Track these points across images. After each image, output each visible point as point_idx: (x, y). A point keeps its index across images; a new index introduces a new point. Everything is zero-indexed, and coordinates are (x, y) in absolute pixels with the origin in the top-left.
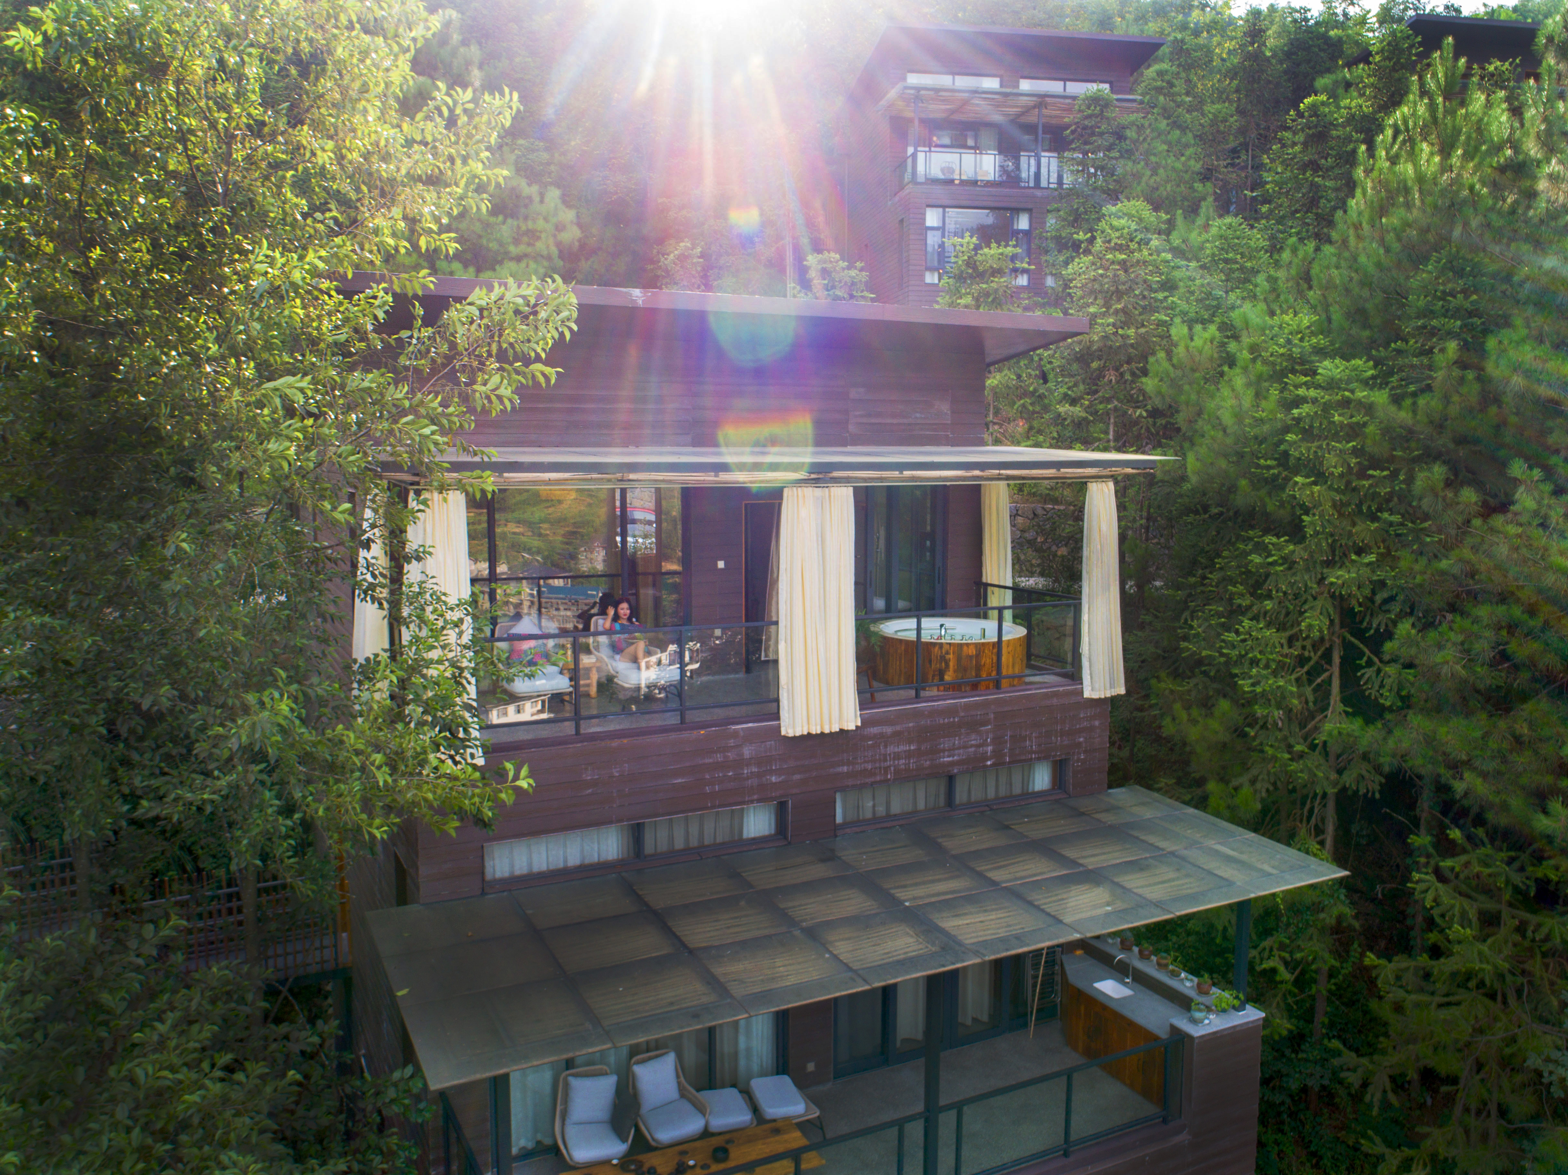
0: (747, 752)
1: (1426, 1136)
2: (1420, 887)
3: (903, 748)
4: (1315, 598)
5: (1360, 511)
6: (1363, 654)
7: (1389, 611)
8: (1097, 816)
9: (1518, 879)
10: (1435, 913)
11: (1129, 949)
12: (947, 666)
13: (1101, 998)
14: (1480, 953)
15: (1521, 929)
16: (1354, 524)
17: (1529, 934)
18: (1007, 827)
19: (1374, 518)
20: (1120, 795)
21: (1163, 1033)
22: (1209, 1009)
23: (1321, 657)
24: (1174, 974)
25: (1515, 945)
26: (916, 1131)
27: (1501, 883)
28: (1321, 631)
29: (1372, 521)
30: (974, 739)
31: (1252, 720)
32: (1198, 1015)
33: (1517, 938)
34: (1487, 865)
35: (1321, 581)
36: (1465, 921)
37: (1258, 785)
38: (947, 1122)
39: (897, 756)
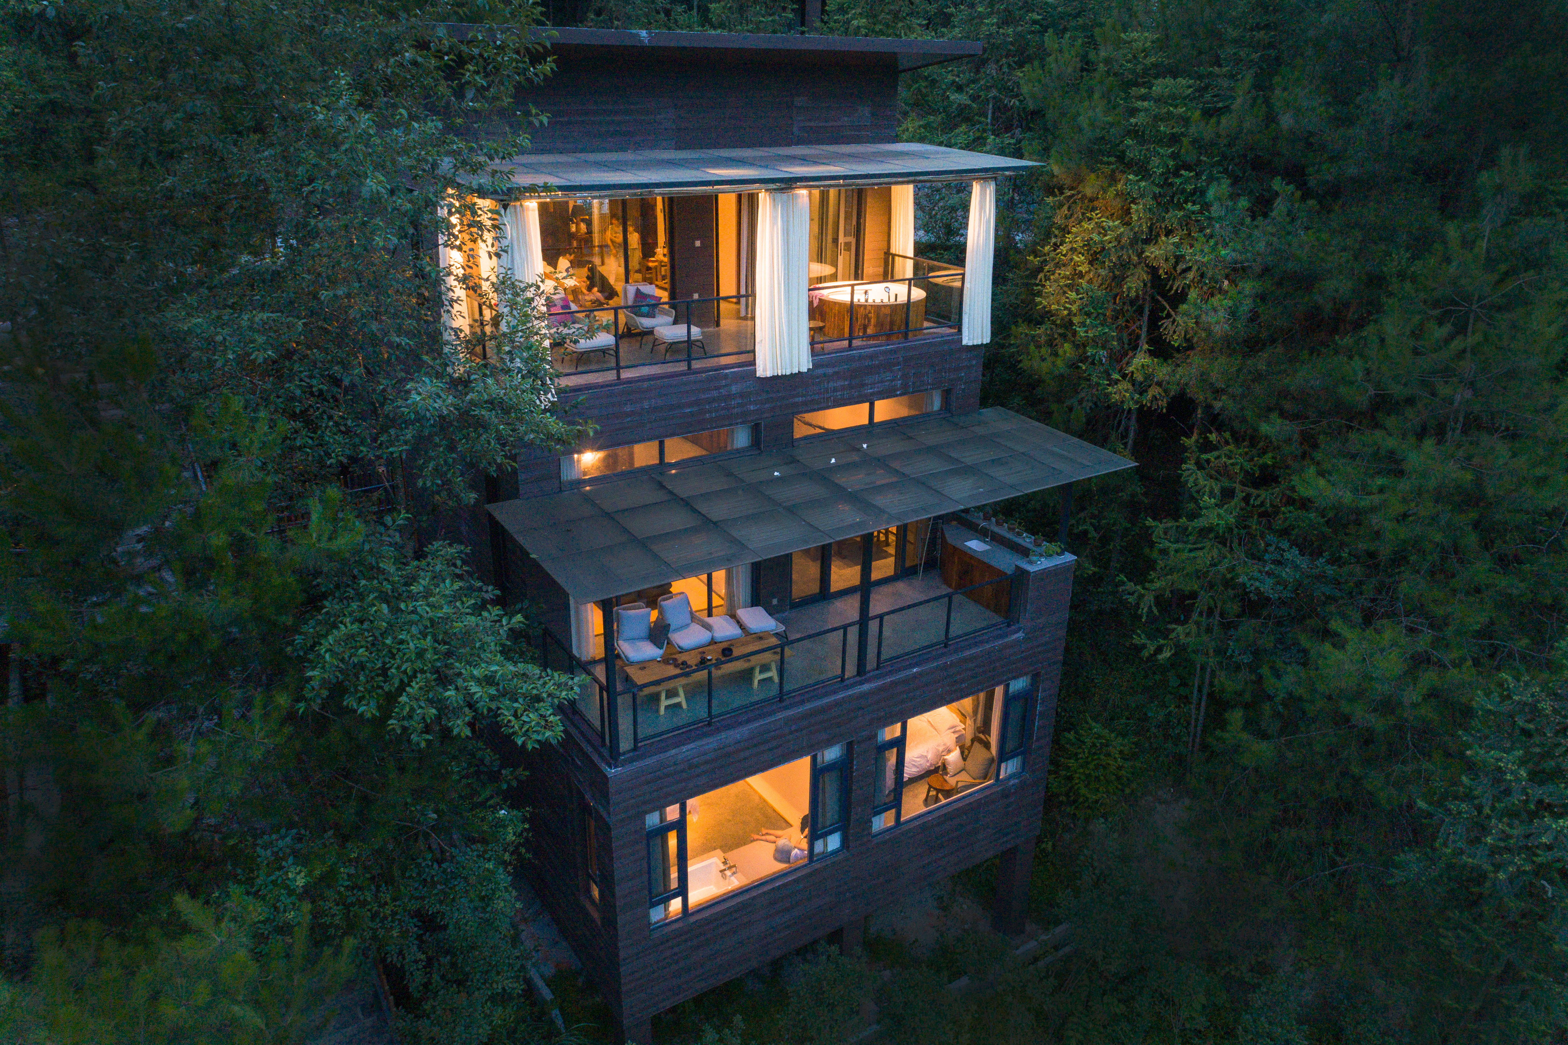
0: (734, 389)
1: (1173, 630)
2: (1185, 474)
3: (841, 383)
4: (1135, 266)
5: (1172, 201)
6: (1164, 308)
7: (1185, 278)
8: (972, 429)
9: (1248, 466)
10: (1193, 490)
11: (989, 520)
12: (869, 321)
13: (969, 551)
14: (1219, 515)
15: (1246, 499)
16: (1167, 212)
17: (1252, 502)
18: (910, 438)
19: (1181, 208)
20: (988, 413)
21: (1009, 571)
22: (1041, 555)
23: (1135, 311)
24: (1019, 534)
25: (1242, 509)
26: (853, 634)
27: (1237, 469)
28: (1137, 291)
29: (1180, 210)
30: (888, 376)
31: (1084, 359)
32: (1034, 558)
33: (1243, 504)
34: (1230, 458)
35: (1140, 255)
36: (1212, 495)
37: (1084, 404)
38: (873, 626)
39: (835, 390)
